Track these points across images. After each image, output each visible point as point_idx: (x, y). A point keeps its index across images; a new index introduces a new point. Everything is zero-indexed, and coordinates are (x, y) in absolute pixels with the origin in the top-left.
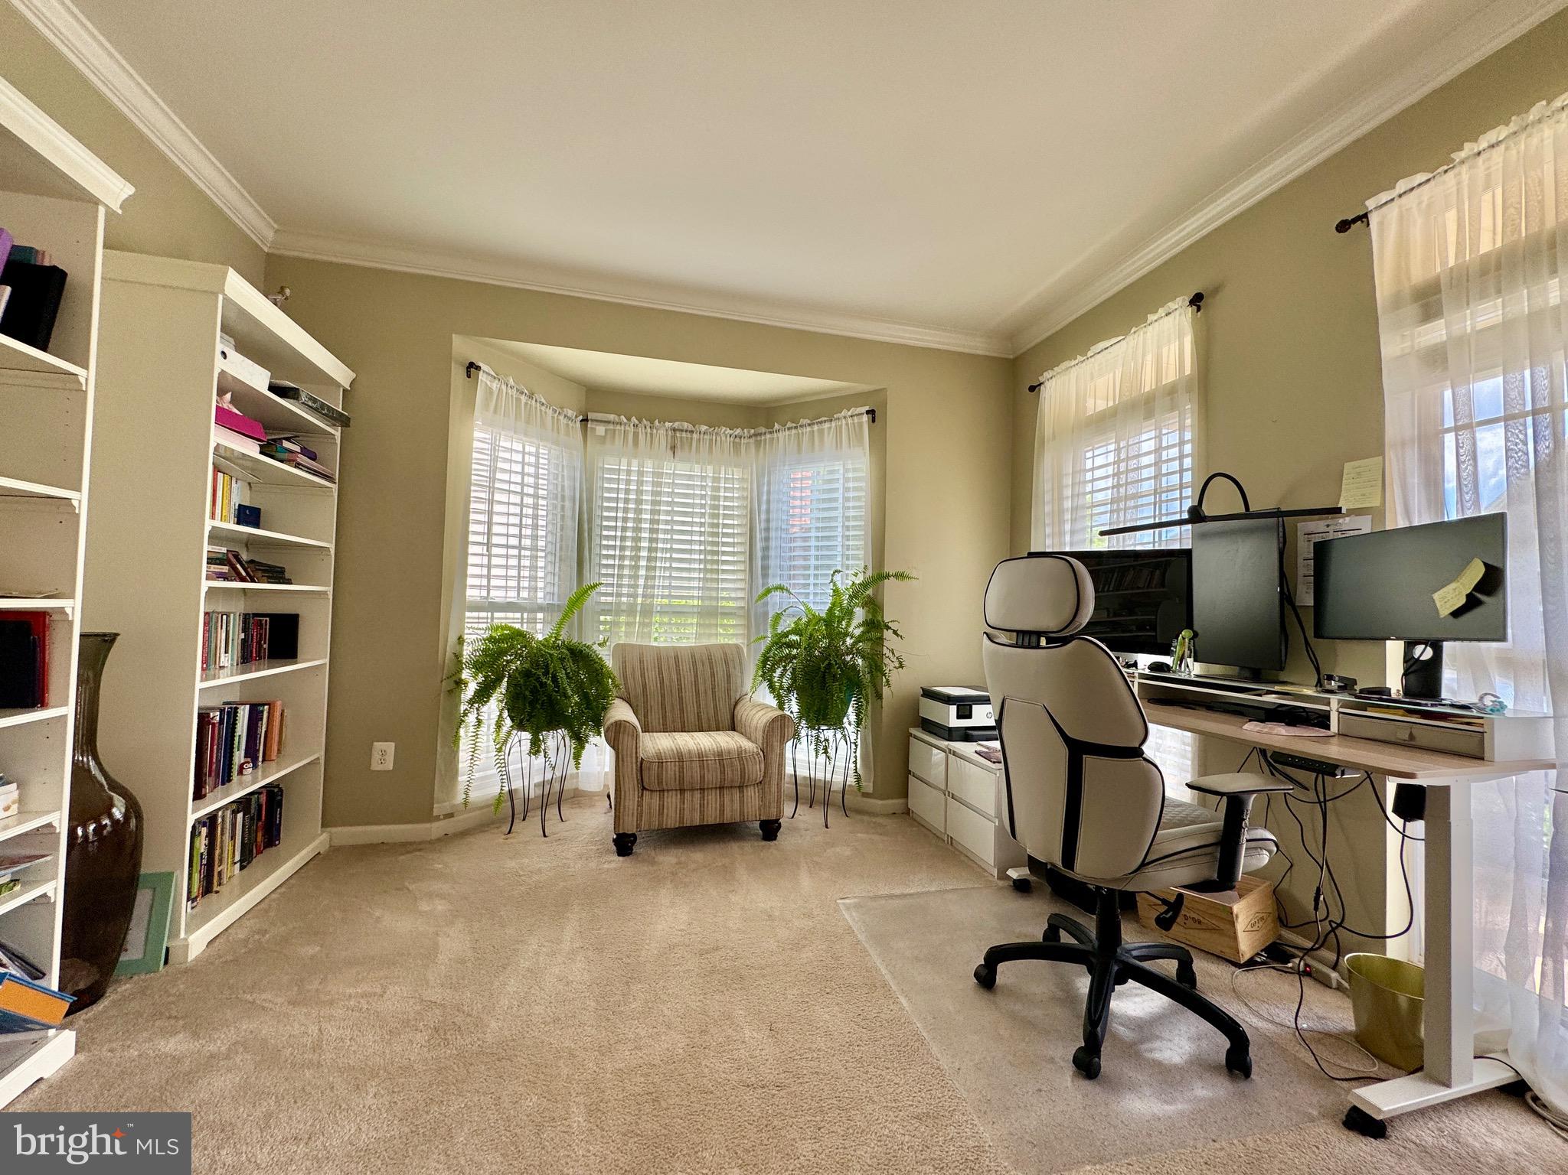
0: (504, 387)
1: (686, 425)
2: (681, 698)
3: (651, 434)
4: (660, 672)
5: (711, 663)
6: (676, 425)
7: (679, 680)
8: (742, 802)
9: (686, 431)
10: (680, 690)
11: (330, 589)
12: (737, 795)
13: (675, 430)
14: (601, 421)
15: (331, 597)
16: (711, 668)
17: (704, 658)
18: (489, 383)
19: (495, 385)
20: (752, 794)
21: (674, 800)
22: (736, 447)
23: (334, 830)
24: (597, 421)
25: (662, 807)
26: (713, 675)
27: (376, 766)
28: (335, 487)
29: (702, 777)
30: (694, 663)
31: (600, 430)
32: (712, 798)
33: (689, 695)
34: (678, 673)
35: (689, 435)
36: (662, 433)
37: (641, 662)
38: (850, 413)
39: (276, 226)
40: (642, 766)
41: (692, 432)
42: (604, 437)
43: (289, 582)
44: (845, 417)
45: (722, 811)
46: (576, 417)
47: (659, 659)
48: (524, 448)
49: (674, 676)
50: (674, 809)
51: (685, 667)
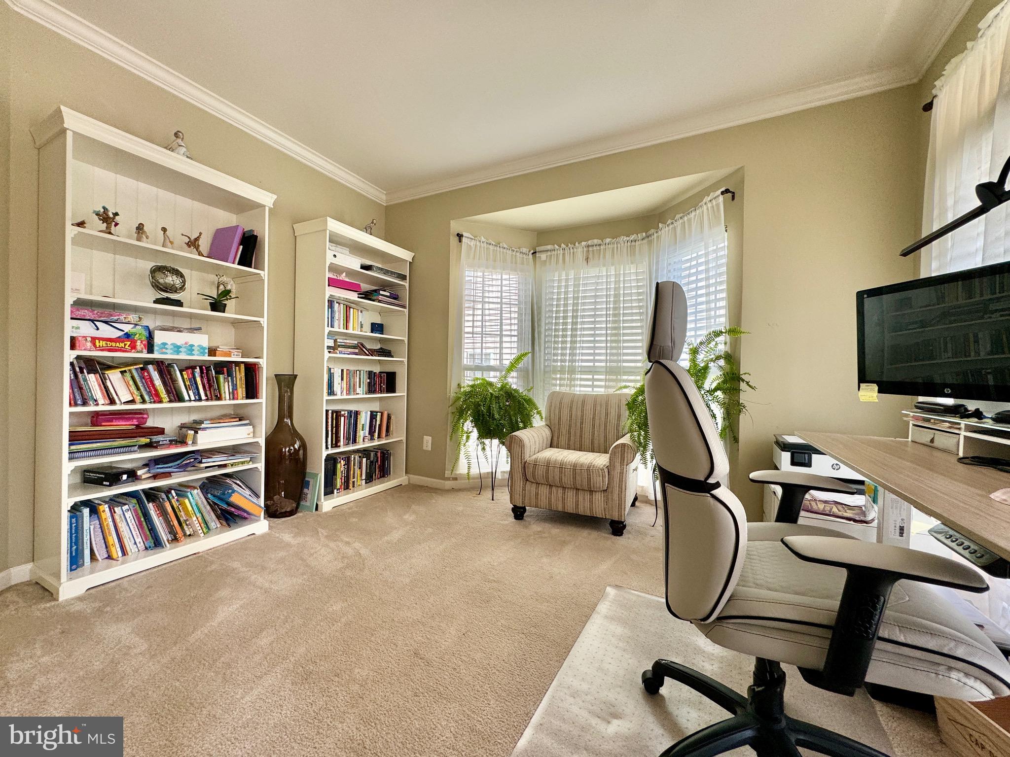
0: (478, 243)
1: (596, 241)
2: (581, 428)
3: (573, 253)
4: (571, 411)
5: (607, 406)
6: (590, 242)
7: (582, 416)
8: (591, 501)
9: (596, 245)
10: (582, 423)
11: (405, 360)
12: (587, 496)
13: (588, 246)
14: (543, 251)
15: (406, 364)
16: (607, 409)
17: (603, 402)
18: (469, 243)
19: (472, 243)
20: (598, 497)
21: (545, 491)
22: (633, 248)
23: (411, 476)
24: (541, 252)
25: (537, 494)
26: (607, 414)
27: (425, 448)
28: (406, 311)
29: (561, 479)
30: (595, 406)
31: (543, 256)
32: (570, 494)
33: (587, 427)
34: (582, 411)
35: (598, 248)
36: (580, 249)
37: (561, 403)
38: (709, 199)
39: (385, 192)
40: (525, 466)
41: (600, 245)
42: (545, 261)
43: (392, 357)
44: (706, 204)
45: (577, 505)
46: (530, 251)
47: (572, 402)
48: (502, 277)
49: (579, 413)
50: (545, 497)
51: (588, 408)
